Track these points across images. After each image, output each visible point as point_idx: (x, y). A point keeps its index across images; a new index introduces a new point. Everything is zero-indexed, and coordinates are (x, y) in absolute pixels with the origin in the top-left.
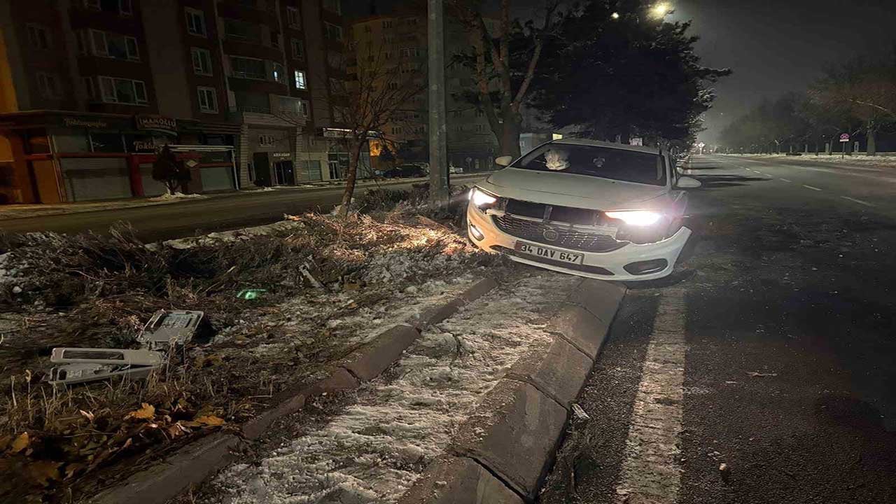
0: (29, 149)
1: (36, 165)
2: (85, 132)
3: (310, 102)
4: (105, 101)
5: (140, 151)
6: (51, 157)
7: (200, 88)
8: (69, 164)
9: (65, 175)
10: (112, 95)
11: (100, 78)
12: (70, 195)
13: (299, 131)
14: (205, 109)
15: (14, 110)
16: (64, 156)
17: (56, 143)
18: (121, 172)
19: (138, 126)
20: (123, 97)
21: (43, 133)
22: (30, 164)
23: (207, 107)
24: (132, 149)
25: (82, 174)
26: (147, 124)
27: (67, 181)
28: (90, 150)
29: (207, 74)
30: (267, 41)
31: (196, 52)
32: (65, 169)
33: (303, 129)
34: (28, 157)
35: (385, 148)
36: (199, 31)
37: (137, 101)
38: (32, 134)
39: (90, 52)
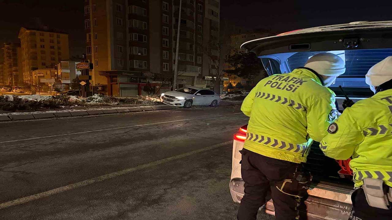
0: (112, 81)
1: (113, 85)
2: (128, 76)
3: (202, 68)
4: (135, 67)
5: (142, 82)
6: (117, 84)
7: (164, 63)
8: (121, 86)
9: (120, 89)
10: (137, 66)
11: (134, 61)
12: (120, 95)
13: (196, 77)
14: (165, 70)
15: (110, 70)
16: (121, 83)
17: (119, 79)
18: (135, 89)
19: (143, 75)
20: (140, 66)
21: (116, 77)
22: (111, 85)
23: (165, 69)
24: (140, 82)
25: (124, 89)
26: (145, 74)
27: (120, 91)
28: (128, 82)
29: (167, 59)
30: (188, 48)
31: (164, 52)
32: (120, 87)
33: (197, 77)
34: (112, 83)
35: (230, 84)
36: (166, 45)
37: (144, 68)
38: (114, 77)
39: (133, 53)
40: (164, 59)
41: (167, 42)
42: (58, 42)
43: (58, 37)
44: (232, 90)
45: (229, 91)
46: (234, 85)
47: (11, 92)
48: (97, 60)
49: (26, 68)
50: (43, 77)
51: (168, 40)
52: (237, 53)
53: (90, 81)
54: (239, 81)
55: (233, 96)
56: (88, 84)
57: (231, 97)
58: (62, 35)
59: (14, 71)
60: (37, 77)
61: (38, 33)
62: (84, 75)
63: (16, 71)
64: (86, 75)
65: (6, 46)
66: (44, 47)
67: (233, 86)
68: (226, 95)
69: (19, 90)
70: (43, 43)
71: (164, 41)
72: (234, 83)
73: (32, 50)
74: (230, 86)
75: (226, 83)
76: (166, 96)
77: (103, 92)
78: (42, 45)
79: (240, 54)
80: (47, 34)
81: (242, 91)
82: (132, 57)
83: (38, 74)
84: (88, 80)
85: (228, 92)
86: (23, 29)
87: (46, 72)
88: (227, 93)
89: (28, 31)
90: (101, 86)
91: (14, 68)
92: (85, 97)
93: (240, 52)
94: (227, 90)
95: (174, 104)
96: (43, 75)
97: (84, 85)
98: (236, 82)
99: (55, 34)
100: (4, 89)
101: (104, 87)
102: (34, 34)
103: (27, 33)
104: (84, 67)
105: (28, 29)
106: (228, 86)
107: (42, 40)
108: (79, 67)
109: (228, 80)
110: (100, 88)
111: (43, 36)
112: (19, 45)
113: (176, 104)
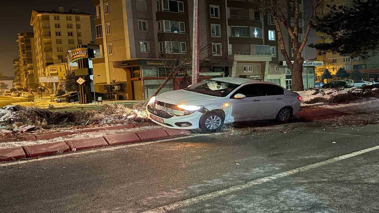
0: (133, 75)
1: (135, 83)
2: (156, 67)
3: (277, 47)
4: (167, 53)
5: (180, 76)
6: (140, 79)
7: (213, 44)
8: (147, 82)
9: (145, 88)
10: (170, 50)
11: (166, 42)
12: (146, 97)
13: (267, 63)
14: (216, 55)
15: (129, 58)
16: (145, 79)
17: (143, 72)
18: (169, 86)
20: (175, 50)
21: (138, 69)
22: (132, 82)
23: (216, 53)
24: (176, 75)
25: (152, 87)
27: (146, 90)
28: (158, 76)
29: (218, 37)
30: (252, 17)
31: (213, 26)
32: (145, 85)
33: (270, 62)
34: (132, 79)
35: (327, 71)
36: (216, 16)
37: (182, 52)
38: (135, 69)
39: (163, 31)
40: (213, 36)
41: (216, 9)
42: (78, 27)
43: (78, 19)
44: (330, 80)
45: (326, 82)
46: (334, 73)
47: (20, 98)
48: (111, 44)
49: (40, 64)
50: (57, 74)
51: (218, 7)
52: (335, 10)
53: (91, 77)
54: (341, 66)
55: (331, 93)
56: (88, 82)
57: (328, 97)
58: (81, 17)
59: (29, 69)
60: (50, 74)
61: (52, 16)
62: (82, 68)
63: (31, 68)
64: (84, 67)
65: (20, 37)
66: (60, 35)
67: (331, 74)
68: (316, 93)
69: (26, 94)
70: (58, 30)
71: (212, 9)
72: (334, 70)
73: (45, 40)
74: (327, 75)
75: (320, 70)
76: (160, 103)
77: (121, 94)
78: (58, 32)
79: (341, 11)
80: (63, 17)
81: (347, 82)
82: (162, 37)
83: (51, 71)
84: (87, 76)
85: (323, 84)
86: (34, 13)
87: (60, 67)
88: (321, 85)
89: (40, 15)
90: (118, 85)
91: (29, 65)
92: (85, 103)
93: (340, 7)
94: (322, 81)
95: (173, 125)
96: (56, 72)
97: (83, 84)
98: (336, 68)
99: (73, 16)
100: (14, 93)
101: (122, 85)
102: (47, 18)
103: (39, 16)
104: (81, 56)
105: (39, 12)
106: (324, 75)
107: (58, 26)
108: (74, 56)
109: (323, 64)
110: (116, 88)
111: (58, 19)
112: (31, 34)
113: (178, 124)
